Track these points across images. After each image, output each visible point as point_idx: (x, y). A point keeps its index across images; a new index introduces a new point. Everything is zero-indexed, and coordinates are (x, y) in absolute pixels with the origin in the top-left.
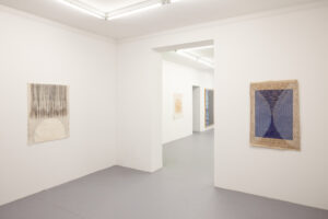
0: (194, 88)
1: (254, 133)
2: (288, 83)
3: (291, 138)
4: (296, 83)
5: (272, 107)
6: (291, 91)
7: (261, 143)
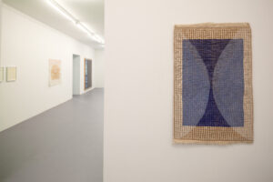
0: (75, 56)
1: (180, 118)
2: (235, 28)
3: (241, 124)
4: (247, 28)
5: (211, 70)
6: (241, 42)
7: (193, 136)
